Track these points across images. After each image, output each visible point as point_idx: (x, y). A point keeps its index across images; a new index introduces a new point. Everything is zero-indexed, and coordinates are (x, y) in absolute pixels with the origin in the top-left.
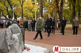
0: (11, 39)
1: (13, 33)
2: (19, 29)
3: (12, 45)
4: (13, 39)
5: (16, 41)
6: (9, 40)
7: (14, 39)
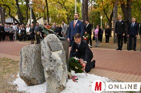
0: (51, 61)
1: (51, 50)
2: (60, 43)
3: (53, 71)
4: (53, 61)
5: (59, 64)
6: (48, 62)
7: (55, 61)
